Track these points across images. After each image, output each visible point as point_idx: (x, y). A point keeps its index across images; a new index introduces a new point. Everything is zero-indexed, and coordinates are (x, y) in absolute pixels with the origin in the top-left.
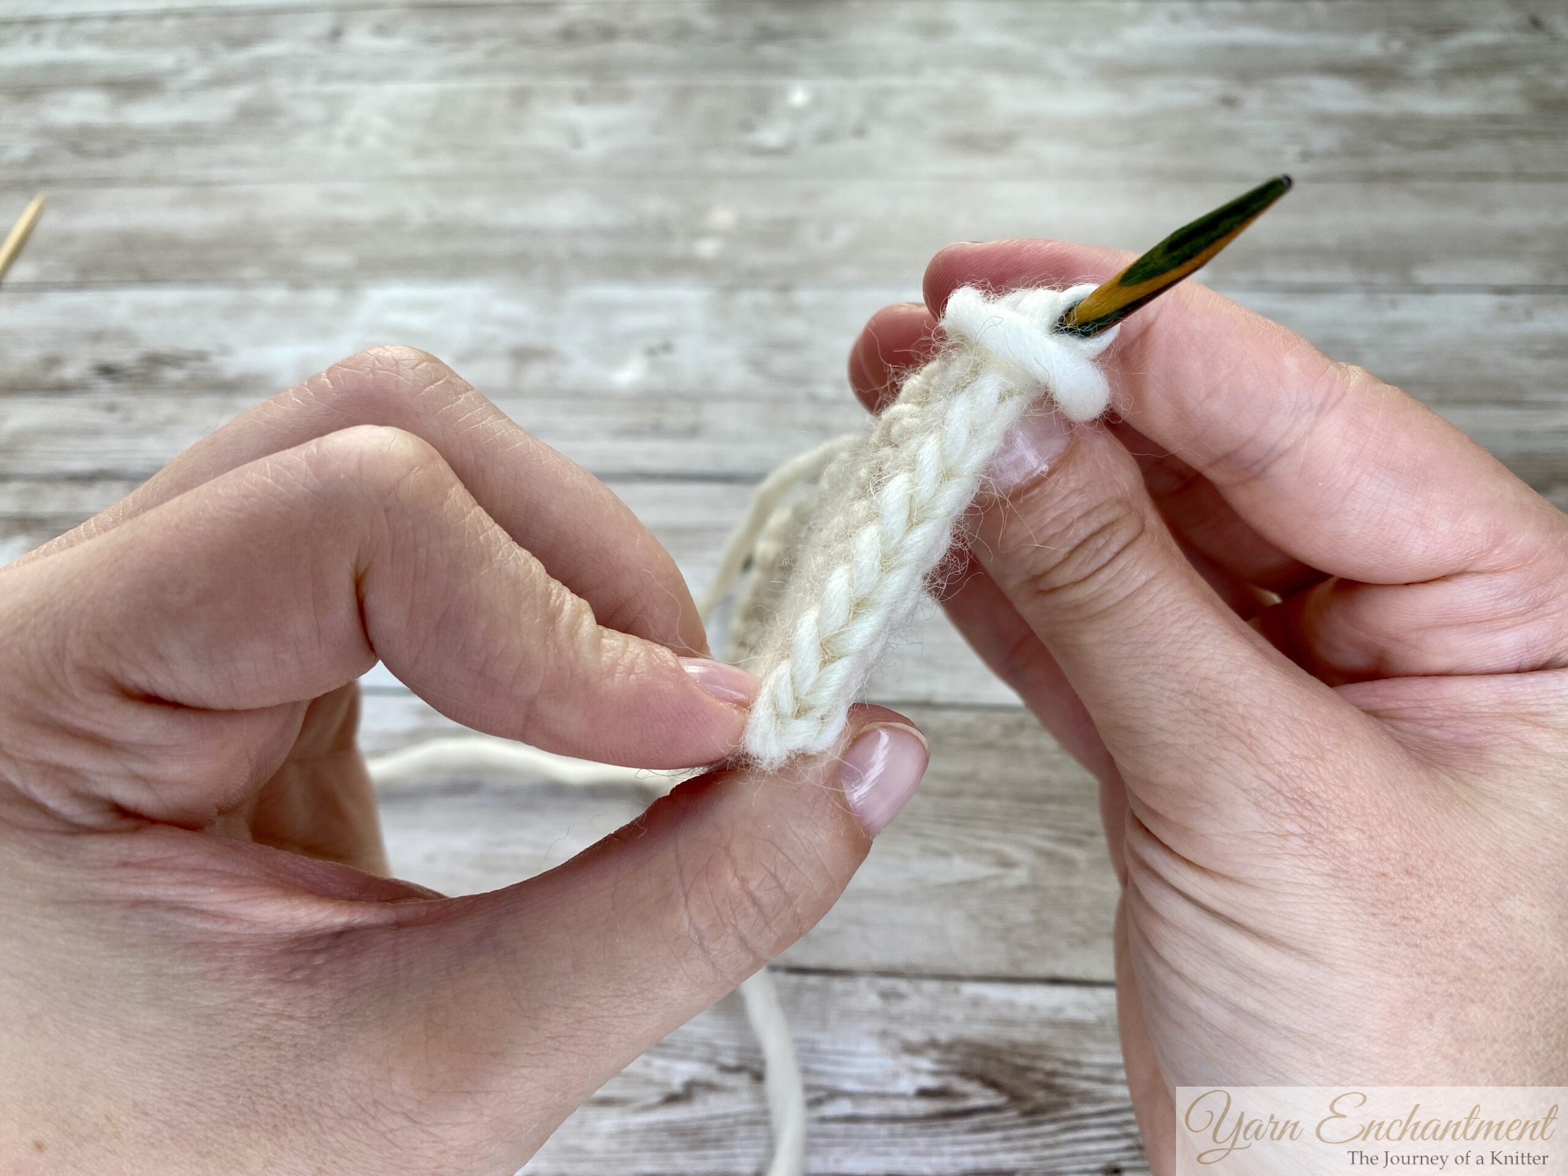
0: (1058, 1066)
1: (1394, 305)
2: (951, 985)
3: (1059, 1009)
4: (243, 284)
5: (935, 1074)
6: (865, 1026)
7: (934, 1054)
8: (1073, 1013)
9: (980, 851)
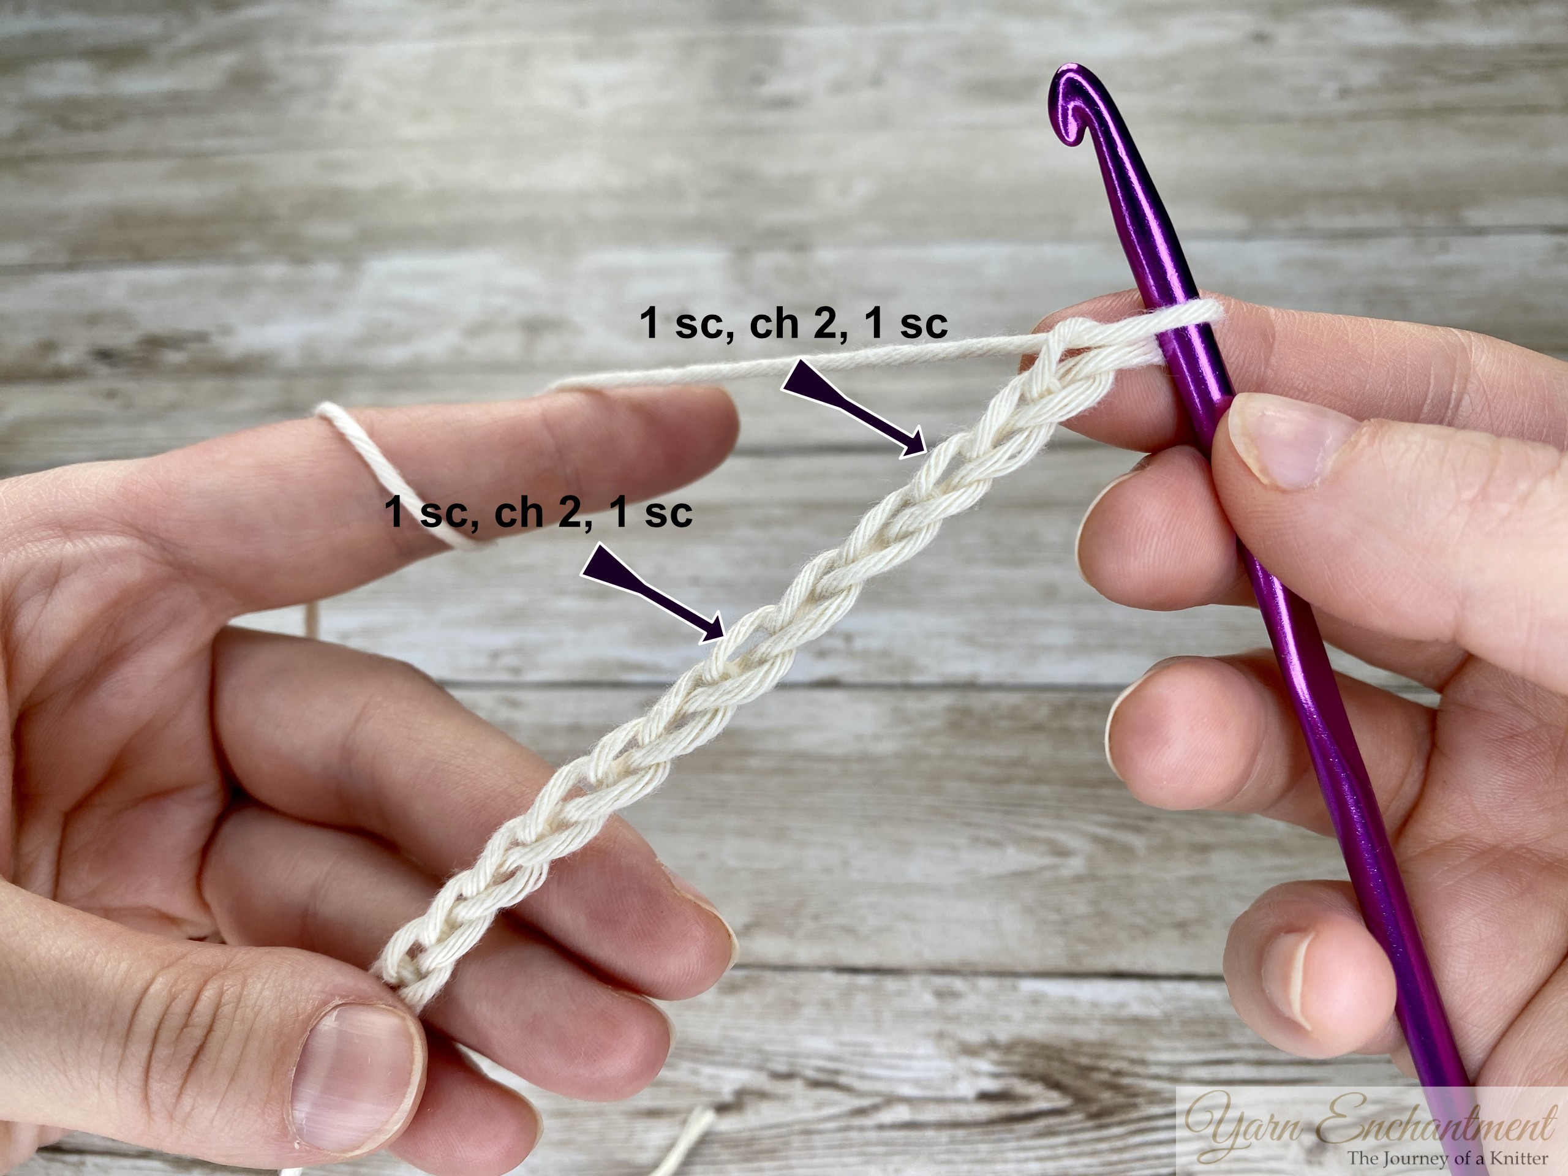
0: (1123, 1065)
1: (1444, 248)
2: (1008, 982)
3: (1122, 1005)
4: (241, 260)
5: (996, 1076)
6: (921, 1027)
7: (994, 1055)
8: (1136, 1009)
9: (1033, 840)
